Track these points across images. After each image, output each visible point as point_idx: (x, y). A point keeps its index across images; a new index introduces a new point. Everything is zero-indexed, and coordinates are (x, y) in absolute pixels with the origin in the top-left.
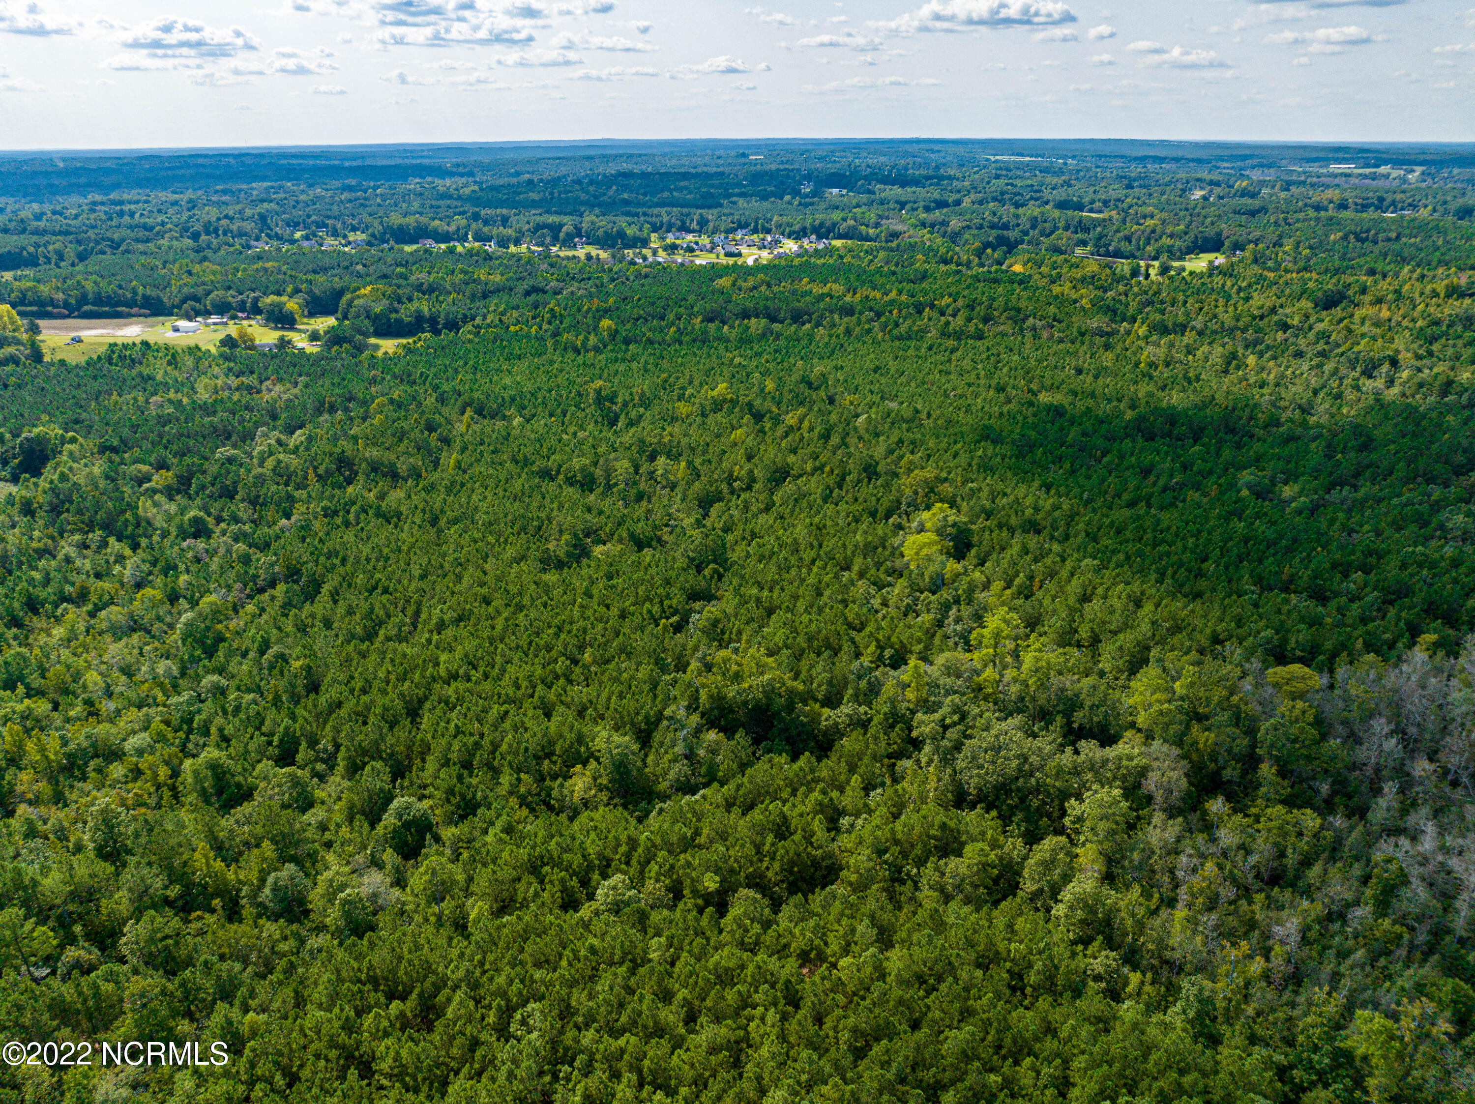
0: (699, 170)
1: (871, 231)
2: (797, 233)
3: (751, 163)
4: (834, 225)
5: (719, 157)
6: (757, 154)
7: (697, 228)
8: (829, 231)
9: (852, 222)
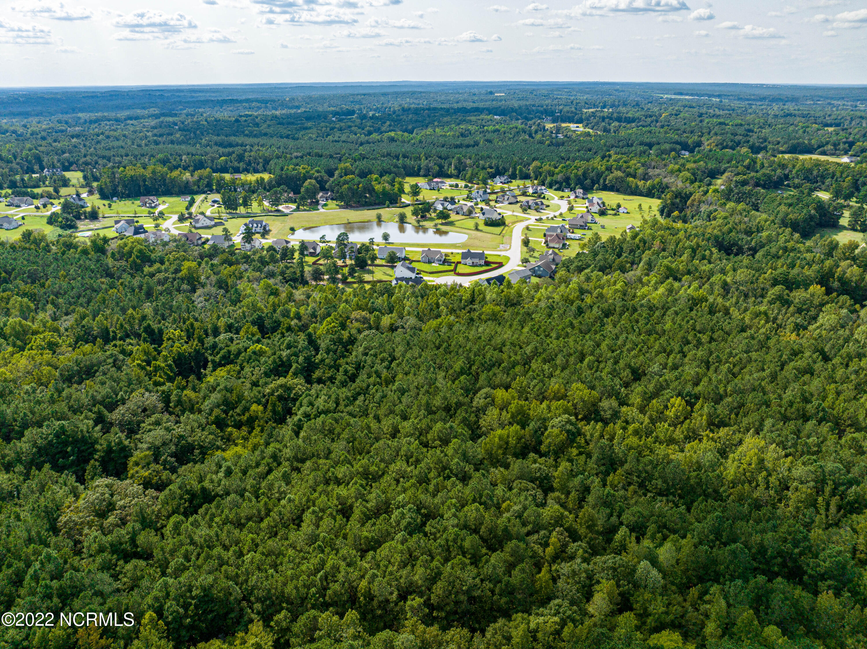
0: (460, 105)
1: (641, 183)
2: (561, 183)
3: (496, 99)
4: (599, 175)
5: (474, 94)
6: (500, 92)
7: (454, 172)
8: (593, 183)
9: (619, 174)
